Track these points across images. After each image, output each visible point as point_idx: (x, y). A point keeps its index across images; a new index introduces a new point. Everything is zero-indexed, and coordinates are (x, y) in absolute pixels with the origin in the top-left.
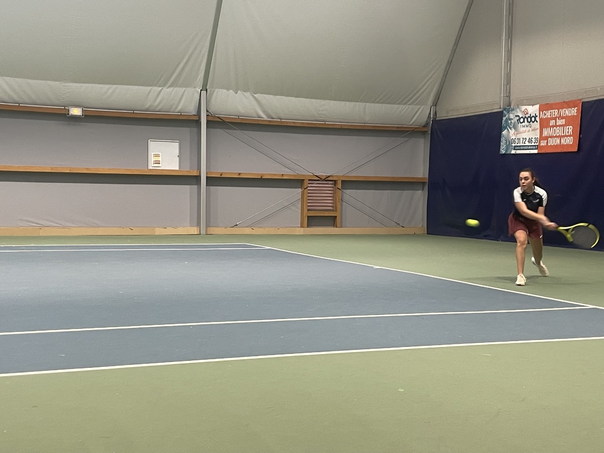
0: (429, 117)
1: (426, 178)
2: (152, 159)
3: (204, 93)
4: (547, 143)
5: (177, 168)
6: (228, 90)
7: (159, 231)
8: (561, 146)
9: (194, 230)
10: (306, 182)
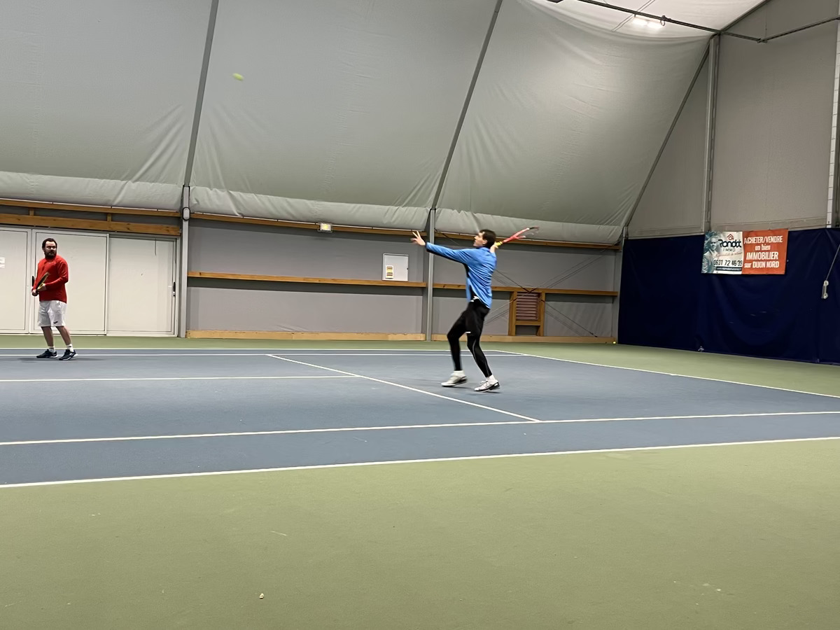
0: (621, 236)
1: (617, 292)
2: (386, 271)
3: (433, 211)
4: (752, 265)
5: (406, 280)
6: (453, 210)
7: (391, 337)
8: (767, 269)
9: (421, 337)
10: (515, 294)
